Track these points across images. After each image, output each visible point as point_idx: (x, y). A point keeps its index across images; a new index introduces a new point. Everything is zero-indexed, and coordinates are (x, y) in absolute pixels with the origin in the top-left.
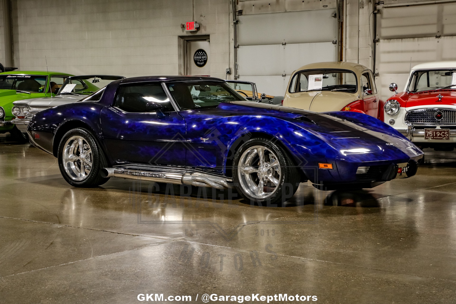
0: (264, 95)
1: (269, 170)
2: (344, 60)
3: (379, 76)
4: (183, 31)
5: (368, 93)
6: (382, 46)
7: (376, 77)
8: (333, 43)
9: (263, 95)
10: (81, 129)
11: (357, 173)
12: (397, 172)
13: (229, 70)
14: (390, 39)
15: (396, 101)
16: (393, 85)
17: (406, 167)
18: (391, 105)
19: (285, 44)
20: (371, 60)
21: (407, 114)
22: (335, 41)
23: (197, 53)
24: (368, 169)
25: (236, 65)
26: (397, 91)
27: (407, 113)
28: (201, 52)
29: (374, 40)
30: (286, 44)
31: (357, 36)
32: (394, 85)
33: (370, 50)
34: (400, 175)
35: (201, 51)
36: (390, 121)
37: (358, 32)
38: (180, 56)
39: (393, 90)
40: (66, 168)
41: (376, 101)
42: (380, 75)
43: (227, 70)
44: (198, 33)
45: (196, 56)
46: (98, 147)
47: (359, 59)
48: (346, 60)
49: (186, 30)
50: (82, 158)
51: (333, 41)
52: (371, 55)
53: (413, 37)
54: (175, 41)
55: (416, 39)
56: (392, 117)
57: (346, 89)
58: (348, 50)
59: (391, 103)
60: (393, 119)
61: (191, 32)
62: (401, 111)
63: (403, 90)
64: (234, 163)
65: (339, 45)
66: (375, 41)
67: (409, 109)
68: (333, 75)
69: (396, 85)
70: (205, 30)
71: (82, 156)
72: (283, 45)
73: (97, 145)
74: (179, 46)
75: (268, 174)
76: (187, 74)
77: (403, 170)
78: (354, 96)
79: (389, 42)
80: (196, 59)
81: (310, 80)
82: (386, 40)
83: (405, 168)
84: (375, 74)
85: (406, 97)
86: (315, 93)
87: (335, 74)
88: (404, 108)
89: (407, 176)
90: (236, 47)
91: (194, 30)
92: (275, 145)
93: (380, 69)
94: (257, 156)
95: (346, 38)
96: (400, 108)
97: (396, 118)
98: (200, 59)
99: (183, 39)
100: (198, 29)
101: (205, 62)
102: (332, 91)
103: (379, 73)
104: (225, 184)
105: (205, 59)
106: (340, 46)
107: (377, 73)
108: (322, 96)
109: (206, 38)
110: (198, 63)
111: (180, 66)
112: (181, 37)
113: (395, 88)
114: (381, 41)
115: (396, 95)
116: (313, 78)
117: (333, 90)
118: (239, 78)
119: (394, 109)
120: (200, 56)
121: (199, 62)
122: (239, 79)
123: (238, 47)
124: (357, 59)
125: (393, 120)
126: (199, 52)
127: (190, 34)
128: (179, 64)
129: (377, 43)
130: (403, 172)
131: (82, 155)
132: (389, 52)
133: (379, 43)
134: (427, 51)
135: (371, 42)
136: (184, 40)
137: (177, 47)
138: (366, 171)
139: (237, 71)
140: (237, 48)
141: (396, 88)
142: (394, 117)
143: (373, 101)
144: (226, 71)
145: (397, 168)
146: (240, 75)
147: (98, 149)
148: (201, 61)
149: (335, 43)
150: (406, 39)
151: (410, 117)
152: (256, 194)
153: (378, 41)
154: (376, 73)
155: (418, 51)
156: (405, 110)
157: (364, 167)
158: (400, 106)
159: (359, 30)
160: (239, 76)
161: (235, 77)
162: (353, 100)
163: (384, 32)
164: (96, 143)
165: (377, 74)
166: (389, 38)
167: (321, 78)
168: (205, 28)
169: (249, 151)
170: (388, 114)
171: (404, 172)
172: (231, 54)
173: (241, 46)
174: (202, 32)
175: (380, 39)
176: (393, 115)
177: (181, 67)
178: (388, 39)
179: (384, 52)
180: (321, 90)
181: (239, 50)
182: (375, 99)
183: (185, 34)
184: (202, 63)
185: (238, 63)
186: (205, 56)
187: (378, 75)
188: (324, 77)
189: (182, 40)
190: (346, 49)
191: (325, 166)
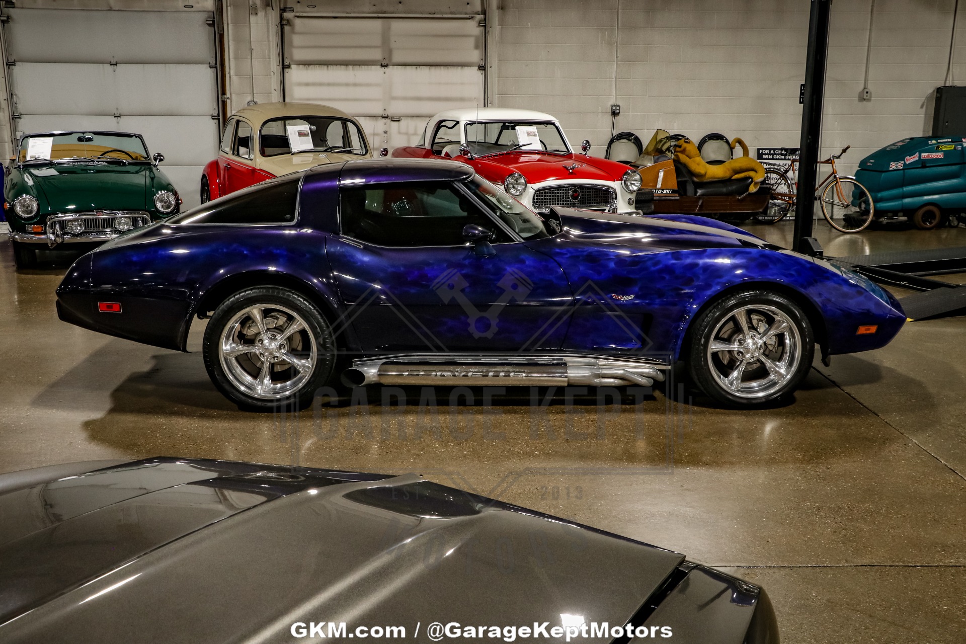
2: (228, 94)
6: (296, 74)
8: (209, 67)
14: (309, 65)
16: (463, 147)
19: (116, 64)
20: (276, 95)
21: (536, 195)
22: (210, 63)
27: (534, 193)
29: (281, 65)
30: (118, 65)
31: (249, 57)
33: (276, 80)
37: (250, 51)
47: (254, 92)
48: (231, 94)
52: (277, 87)
53: (346, 64)
55: (351, 67)
58: (235, 79)
62: (527, 190)
66: (284, 67)
67: (537, 186)
71: (268, 345)
72: (111, 65)
79: (307, 69)
82: (301, 66)
88: (532, 185)
90: (8, 64)
95: (229, 60)
96: (527, 185)
106: (220, 72)
114: (293, 66)
116: (295, 132)
118: (20, 118)
119: (519, 187)
123: (14, 64)
124: (251, 93)
129: (286, 70)
131: (268, 343)
132: (307, 84)
133: (290, 69)
134: (368, 85)
135: (277, 68)
139: (15, 105)
140: (12, 65)
146: (23, 112)
149: (212, 66)
150: (335, 67)
153: (289, 67)
155: (355, 85)
156: (532, 188)
158: (528, 183)
159: (252, 47)
160: (21, 114)
161: (12, 115)
163: (298, 54)
166: (307, 64)
167: (307, 131)
173: (22, 63)
175: (291, 63)
178: (305, 65)
179: (300, 84)
181: (20, 70)
190: (230, 77)
191: (866, 330)
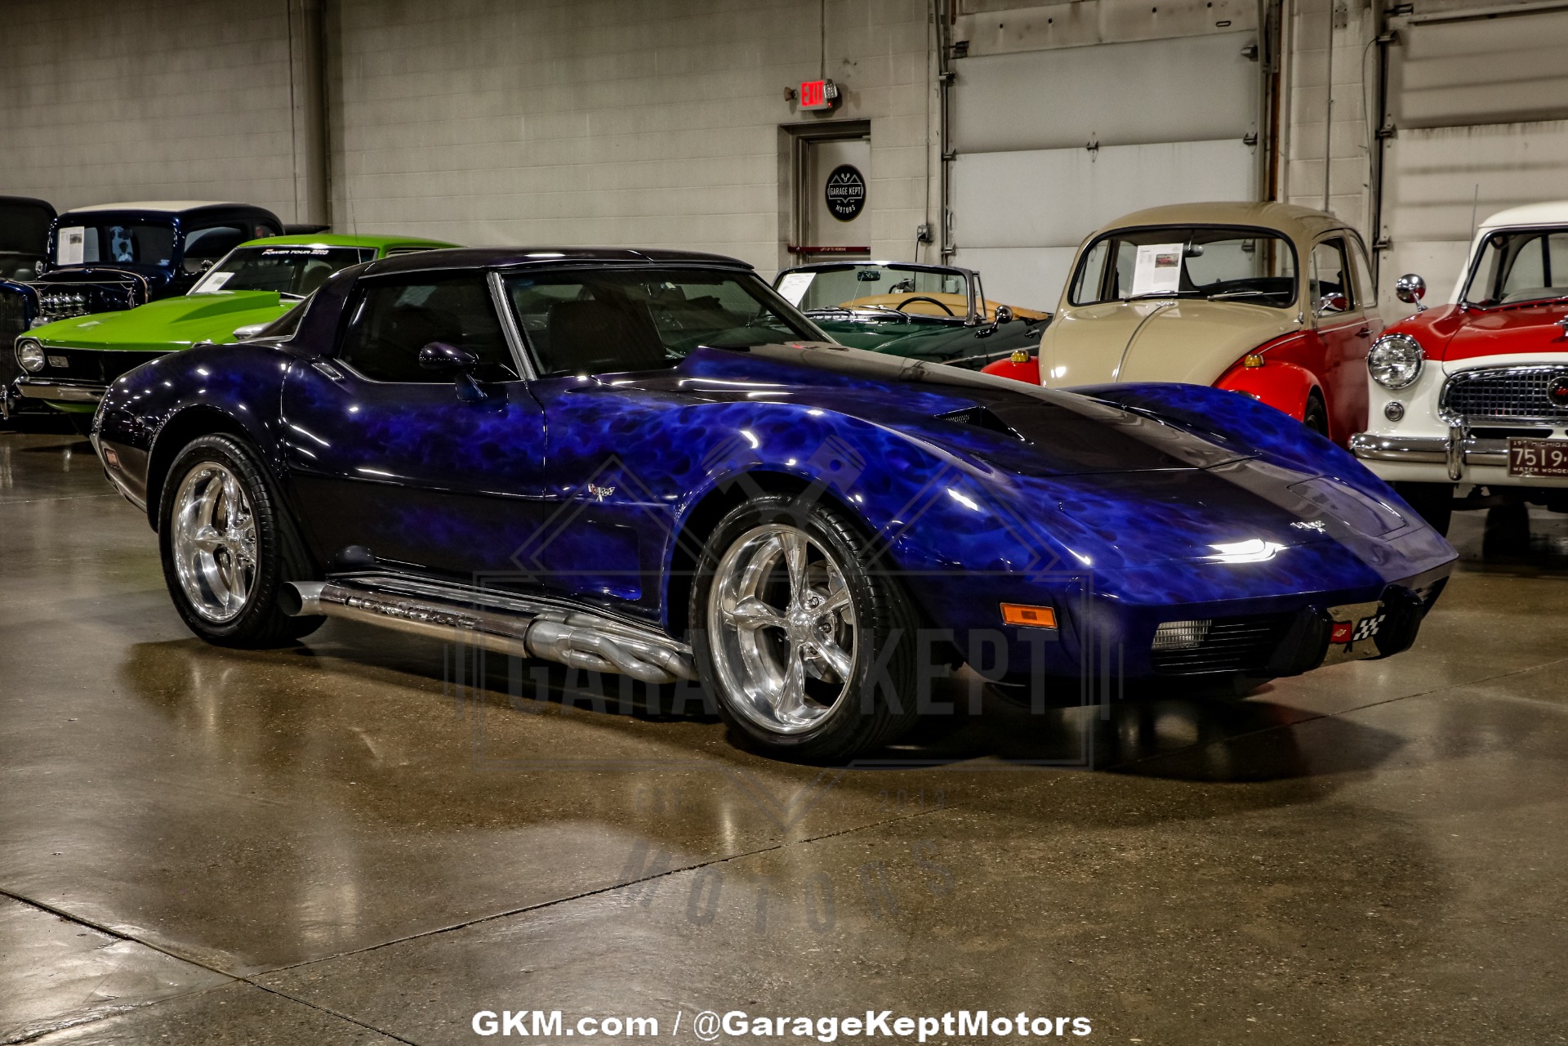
0: (1004, 311)
1: (822, 621)
2: (1280, 199)
3: (1393, 250)
4: (793, 109)
5: (1332, 306)
6: (1405, 150)
7: (1383, 254)
8: (1247, 143)
9: (1002, 311)
10: (223, 437)
11: (1156, 644)
12: (1328, 639)
13: (925, 231)
14: (1432, 127)
15: (1408, 339)
16: (1410, 282)
17: (1369, 619)
18: (1391, 353)
19: (1097, 147)
20: (1366, 196)
21: (1448, 386)
22: (1252, 136)
23: (836, 177)
24: (1204, 632)
25: (945, 213)
26: (1423, 302)
27: (1446, 382)
28: (848, 175)
29: (1377, 132)
30: (1100, 148)
31: (1325, 119)
32: (1415, 280)
33: (1366, 164)
34: (1345, 651)
35: (849, 173)
36: (1387, 408)
37: (1327, 105)
38: (782, 187)
39: (1411, 300)
40: (183, 574)
41: (1368, 335)
42: (1396, 246)
43: (920, 231)
44: (837, 117)
45: (832, 186)
46: (273, 506)
47: (1331, 192)
48: (1286, 198)
49: (800, 107)
50: (232, 541)
51: (1247, 136)
52: (1367, 180)
53: (1508, 119)
54: (769, 143)
55: (1517, 126)
56: (1394, 395)
57: (1258, 293)
58: (1296, 165)
59: (1393, 347)
60: (1400, 401)
61: (817, 112)
62: (1426, 374)
63: (1445, 296)
64: (696, 589)
65: (1265, 150)
66: (1383, 135)
67: (1454, 366)
68: (1243, 246)
69: (1421, 282)
70: (858, 105)
71: (233, 533)
72: (1089, 149)
73: (270, 499)
74: (782, 156)
75: (821, 637)
76: (805, 240)
77: (1359, 629)
78: (1285, 316)
79: (1428, 138)
80: (832, 196)
81: (1141, 261)
82: (1416, 131)
83: (1364, 622)
84: (1381, 243)
85: (1451, 323)
86: (1149, 307)
87: (1249, 242)
88: (1438, 363)
89: (1378, 654)
90: (947, 159)
91: (823, 105)
92: (837, 526)
93: (1397, 224)
94: (781, 564)
95: (1288, 126)
96: (1423, 362)
97: (1409, 399)
98: (845, 197)
99: (793, 134)
100: (836, 102)
101: (859, 204)
102: (1212, 300)
103: (1393, 240)
104: (674, 663)
105: (857, 195)
106: (1268, 154)
107: (1386, 239)
108: (1179, 316)
109: (859, 129)
110: (838, 208)
111: (783, 218)
112: (786, 129)
113: (1415, 291)
114: (1402, 133)
115: (1419, 316)
116: (1150, 256)
117: (1216, 296)
118: (954, 254)
119: (1401, 367)
120: (845, 186)
121: (842, 204)
122: (957, 257)
123: (953, 157)
124: (1324, 194)
125: (1399, 405)
126: (843, 176)
127: (813, 120)
128: (779, 213)
129: (1387, 142)
130: (1360, 638)
131: (233, 531)
132: (1426, 171)
133: (1394, 140)
134: (1553, 165)
135: (1367, 139)
136: (795, 136)
137: (776, 159)
138: (1196, 636)
139: (949, 231)
140: (951, 159)
141: (1421, 291)
142: (1401, 395)
143: (1357, 335)
144: (918, 233)
145: (1332, 625)
146: (958, 245)
147: (274, 514)
148: (845, 202)
149: (1250, 142)
150: (1483, 128)
151: (1457, 397)
152: (777, 713)
153: (1392, 134)
154: (1382, 238)
155: (1524, 167)
156: (1441, 371)
157: (1187, 623)
158: (1425, 357)
159: (1333, 98)
160: (955, 248)
161: (942, 250)
162: (1280, 331)
163: (1411, 105)
164: (268, 490)
165: (1384, 243)
166: (1428, 125)
167: (1176, 255)
168: (857, 99)
169: (747, 544)
170: (1382, 384)
171: (1365, 636)
172: (931, 178)
173: (962, 156)
174: (849, 112)
175: (1398, 126)
176: (1395, 389)
177: (788, 221)
178: (1424, 128)
179: (1412, 171)
180: (1175, 298)
181: (959, 167)
182: (1365, 326)
183: (797, 118)
184: (849, 210)
185: (955, 206)
186: (859, 186)
187: (1388, 245)
188: (1188, 254)
189: (791, 137)
190: (1287, 162)
191: (1026, 615)
